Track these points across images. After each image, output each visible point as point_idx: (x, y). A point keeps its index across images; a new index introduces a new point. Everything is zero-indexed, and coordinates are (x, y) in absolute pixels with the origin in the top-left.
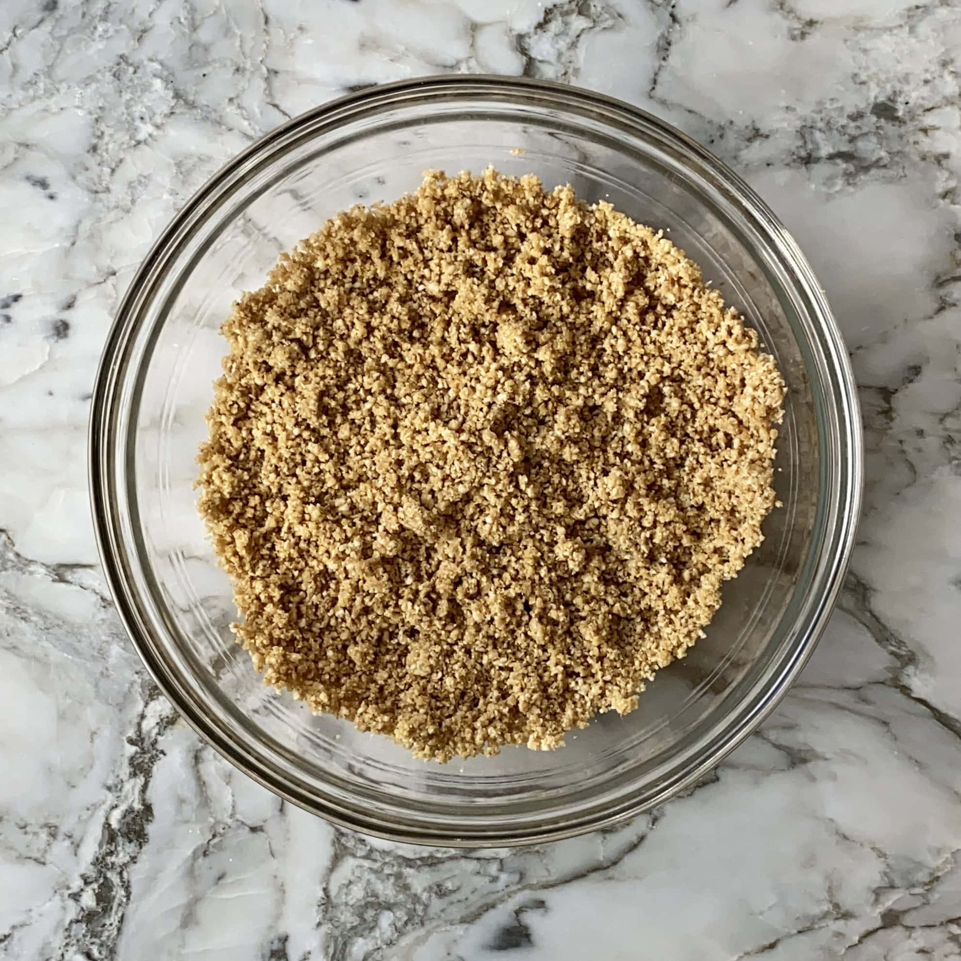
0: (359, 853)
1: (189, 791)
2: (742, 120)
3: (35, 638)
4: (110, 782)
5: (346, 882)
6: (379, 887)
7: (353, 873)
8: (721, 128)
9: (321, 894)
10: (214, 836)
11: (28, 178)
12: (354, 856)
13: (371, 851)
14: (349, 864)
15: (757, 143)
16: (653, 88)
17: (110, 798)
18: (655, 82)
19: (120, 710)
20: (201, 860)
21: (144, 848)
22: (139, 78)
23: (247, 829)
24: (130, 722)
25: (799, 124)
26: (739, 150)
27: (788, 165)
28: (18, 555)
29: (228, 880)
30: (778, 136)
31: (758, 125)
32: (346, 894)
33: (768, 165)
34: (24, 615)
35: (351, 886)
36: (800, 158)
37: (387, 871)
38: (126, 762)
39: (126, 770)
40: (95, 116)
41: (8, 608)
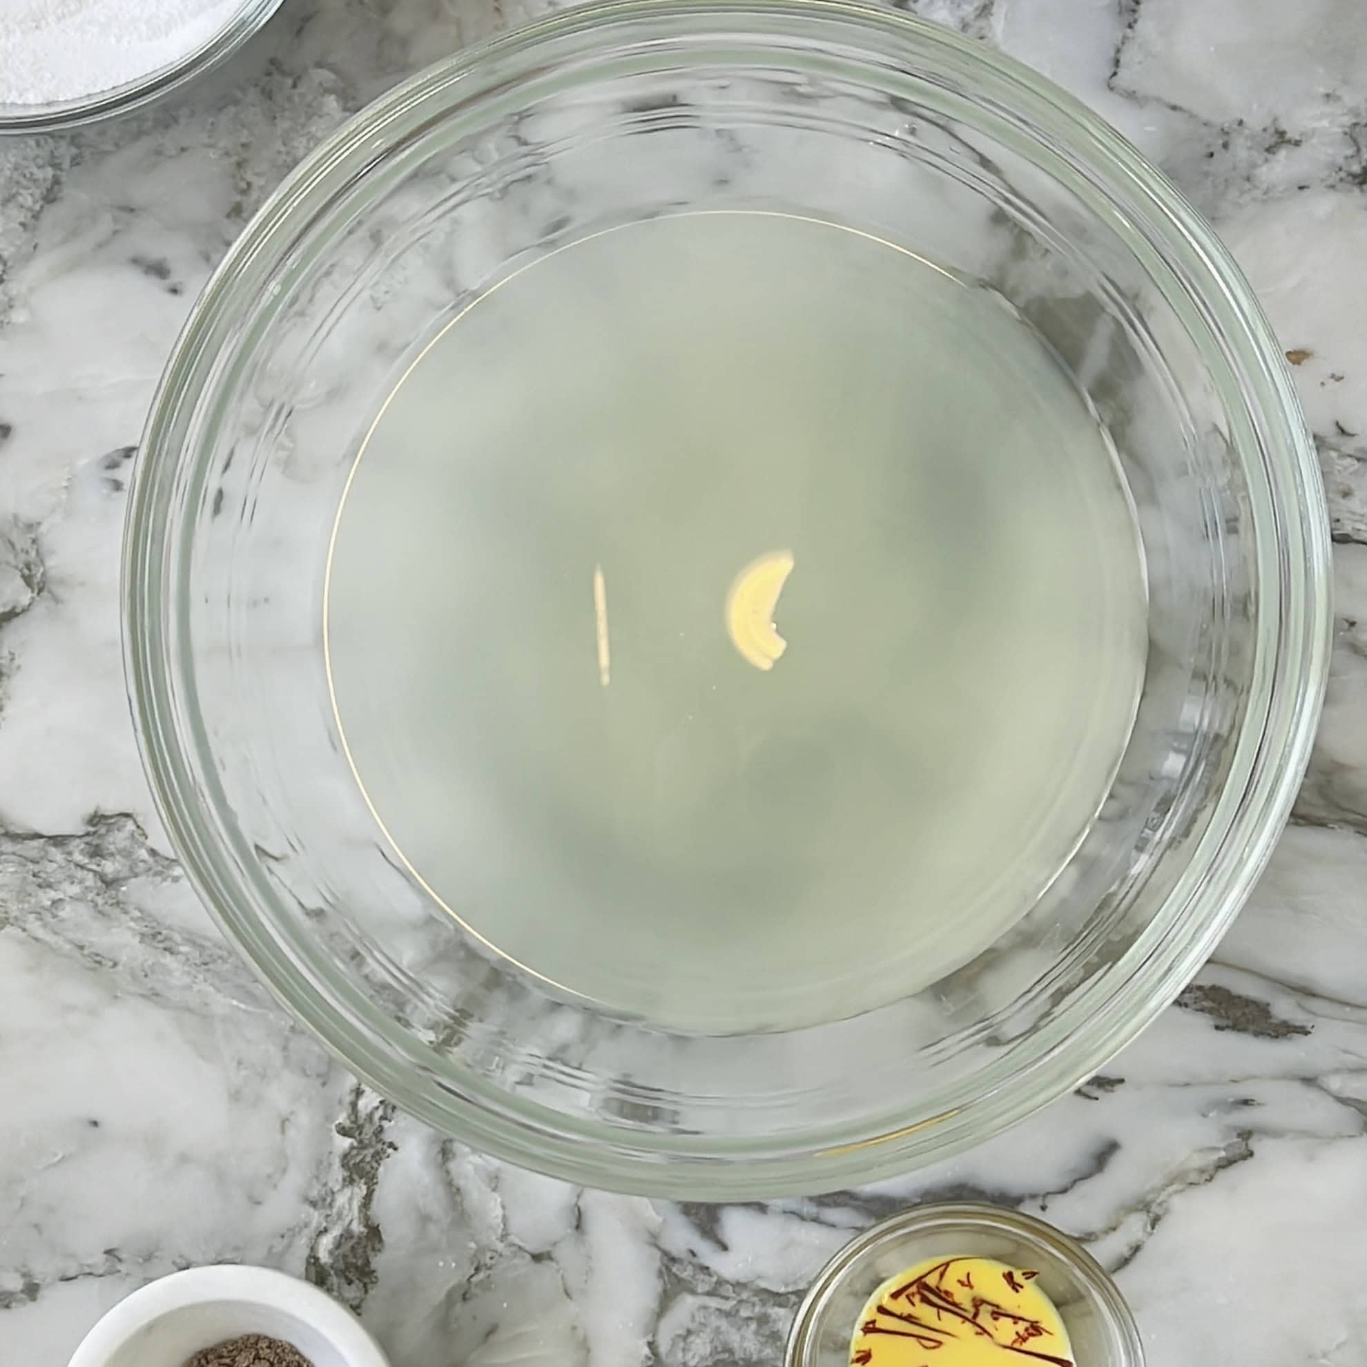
0: (701, 1288)
1: (435, 1204)
2: (1256, 120)
3: (187, 980)
4: (314, 1194)
5: (682, 1332)
6: (734, 1339)
7: (693, 1317)
8: (1224, 132)
9: (646, 1351)
10: (477, 1269)
11: (136, 261)
12: (693, 1292)
13: (721, 1282)
14: (687, 1304)
15: (1282, 154)
16: (1115, 74)
17: (316, 1217)
18: (1117, 62)
19: (324, 1084)
20: (459, 1307)
21: (371, 1292)
22: (302, 96)
23: (528, 1257)
24: (340, 1102)
25: (1347, 120)
26: (1254, 166)
27: (1332, 187)
28: (153, 852)
29: (501, 1336)
30: (1315, 141)
31: (1284, 126)
32: (684, 1350)
33: (1301, 188)
34: (167, 944)
35: (691, 1338)
36: (1350, 174)
37: (744, 1313)
38: (337, 1163)
39: (337, 1174)
40: (235, 159)
41: (143, 935)
